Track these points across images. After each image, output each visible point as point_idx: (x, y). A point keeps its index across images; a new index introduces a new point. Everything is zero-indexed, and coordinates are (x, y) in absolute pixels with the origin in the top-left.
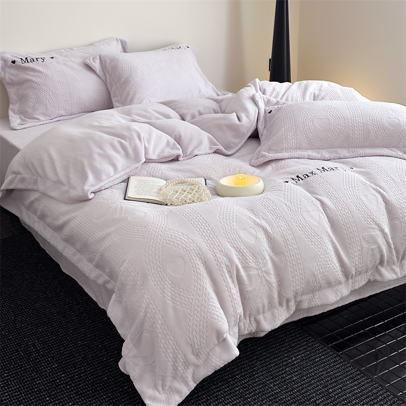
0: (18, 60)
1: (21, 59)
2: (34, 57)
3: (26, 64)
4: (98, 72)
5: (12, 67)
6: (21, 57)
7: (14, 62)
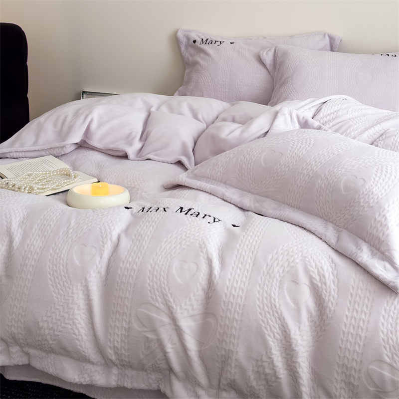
0: (199, 40)
1: (202, 39)
2: (214, 39)
3: (203, 46)
4: (268, 66)
5: (192, 47)
6: (203, 37)
7: (194, 42)
